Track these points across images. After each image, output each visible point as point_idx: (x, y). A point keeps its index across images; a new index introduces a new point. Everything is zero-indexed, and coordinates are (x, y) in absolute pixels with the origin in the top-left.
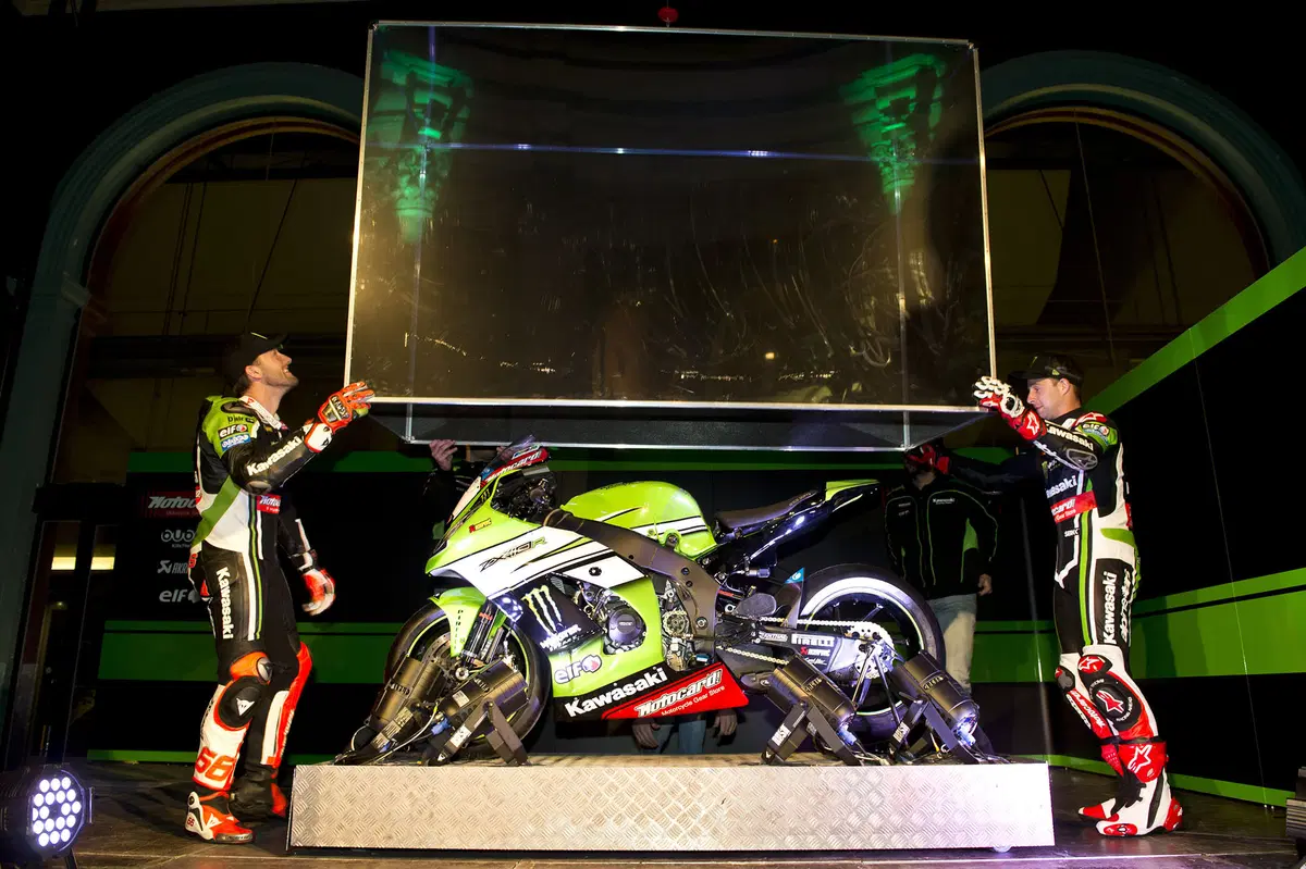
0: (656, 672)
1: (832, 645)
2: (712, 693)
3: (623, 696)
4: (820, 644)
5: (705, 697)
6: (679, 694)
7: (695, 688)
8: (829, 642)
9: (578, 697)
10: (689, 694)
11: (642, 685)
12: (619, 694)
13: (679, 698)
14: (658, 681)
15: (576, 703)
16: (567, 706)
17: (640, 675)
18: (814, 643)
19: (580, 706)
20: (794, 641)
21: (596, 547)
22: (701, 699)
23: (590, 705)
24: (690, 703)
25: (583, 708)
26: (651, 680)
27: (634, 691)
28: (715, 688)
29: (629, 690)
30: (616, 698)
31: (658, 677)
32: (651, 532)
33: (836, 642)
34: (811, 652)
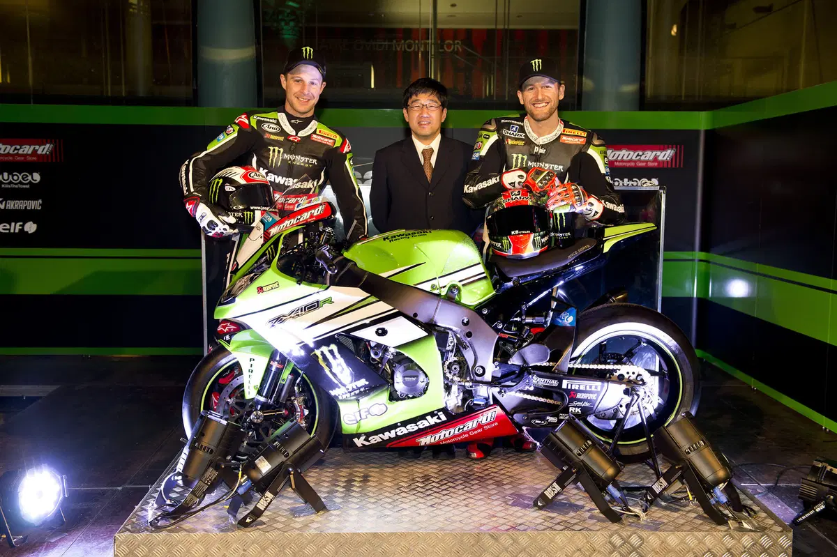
0: (437, 414)
1: (599, 389)
2: (486, 428)
3: (406, 432)
4: (588, 389)
5: (479, 431)
6: (457, 429)
7: (471, 425)
8: (596, 387)
9: (365, 434)
10: (465, 429)
11: (422, 424)
12: (402, 431)
13: (456, 432)
14: (438, 421)
15: (363, 438)
16: (356, 440)
17: (423, 417)
18: (582, 388)
19: (366, 440)
20: (564, 386)
21: (382, 307)
22: (476, 432)
23: (375, 439)
24: (467, 435)
25: (369, 441)
26: (432, 421)
27: (416, 428)
28: (489, 424)
29: (412, 428)
30: (399, 434)
31: (439, 418)
32: (433, 287)
33: (602, 387)
34: (579, 396)
